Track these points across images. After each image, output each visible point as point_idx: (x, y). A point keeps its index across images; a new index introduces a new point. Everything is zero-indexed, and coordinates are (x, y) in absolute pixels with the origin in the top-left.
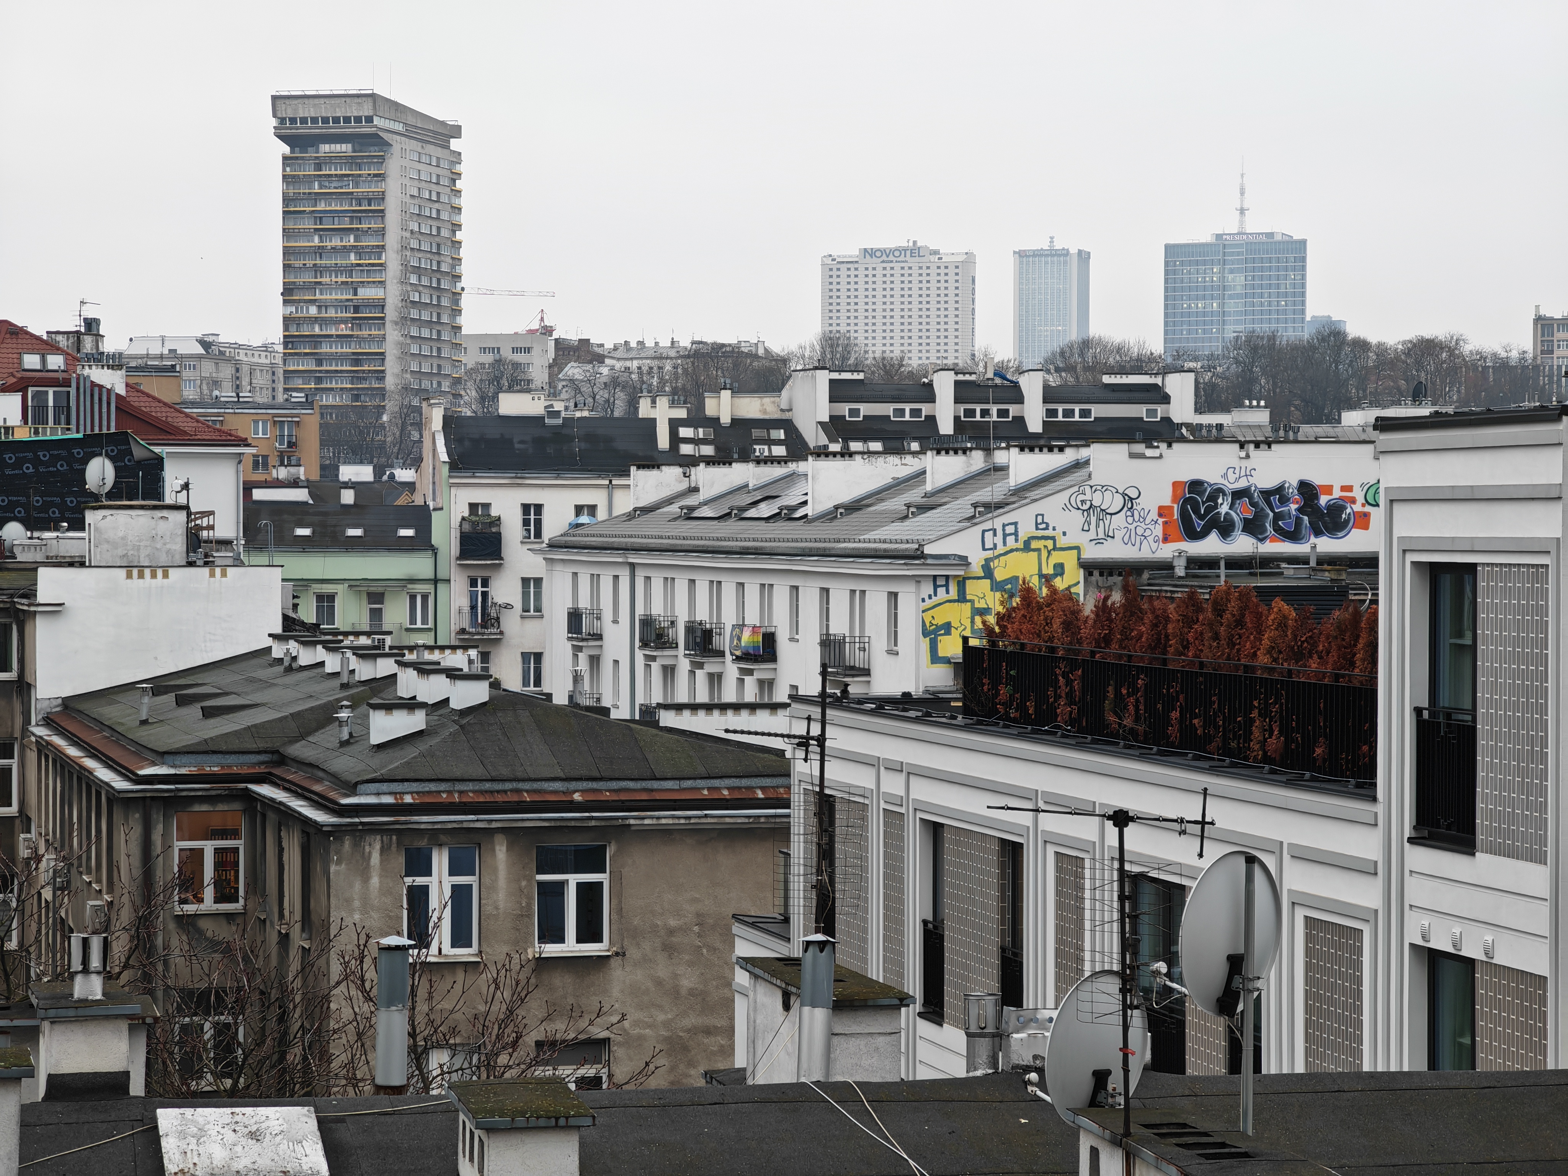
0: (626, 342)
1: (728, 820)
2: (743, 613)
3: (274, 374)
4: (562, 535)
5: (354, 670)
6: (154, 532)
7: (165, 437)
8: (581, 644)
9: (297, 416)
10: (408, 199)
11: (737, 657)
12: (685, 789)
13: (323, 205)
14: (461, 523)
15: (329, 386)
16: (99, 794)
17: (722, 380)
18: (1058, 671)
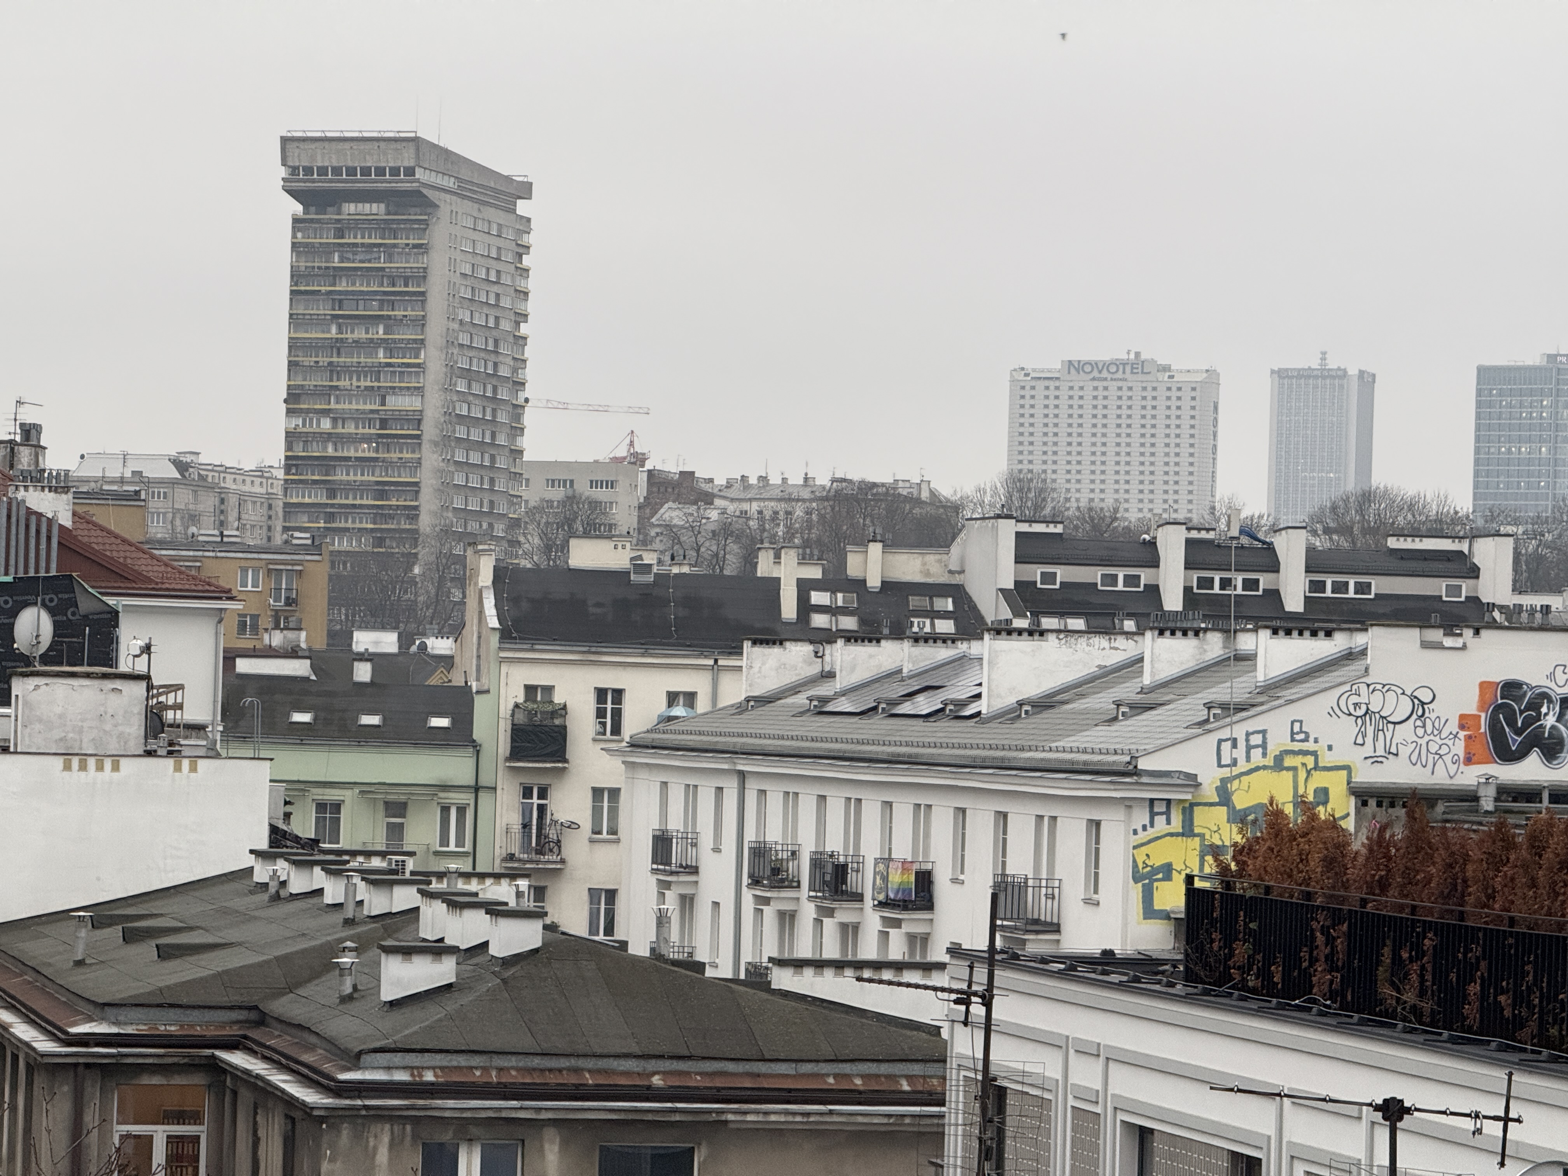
0: (743, 476)
1: (860, 1119)
2: (890, 843)
3: (270, 507)
4: (648, 731)
5: (362, 902)
6: (102, 709)
7: (122, 585)
8: (669, 879)
9: (300, 563)
10: (457, 279)
11: (880, 903)
12: (803, 1075)
13: (344, 284)
14: (513, 711)
15: (343, 525)
16: (15, 1058)
17: (871, 529)
18: (1314, 924)
